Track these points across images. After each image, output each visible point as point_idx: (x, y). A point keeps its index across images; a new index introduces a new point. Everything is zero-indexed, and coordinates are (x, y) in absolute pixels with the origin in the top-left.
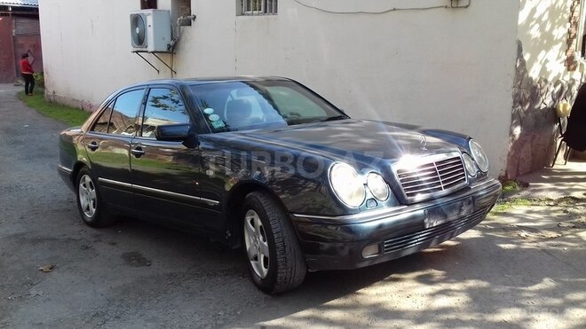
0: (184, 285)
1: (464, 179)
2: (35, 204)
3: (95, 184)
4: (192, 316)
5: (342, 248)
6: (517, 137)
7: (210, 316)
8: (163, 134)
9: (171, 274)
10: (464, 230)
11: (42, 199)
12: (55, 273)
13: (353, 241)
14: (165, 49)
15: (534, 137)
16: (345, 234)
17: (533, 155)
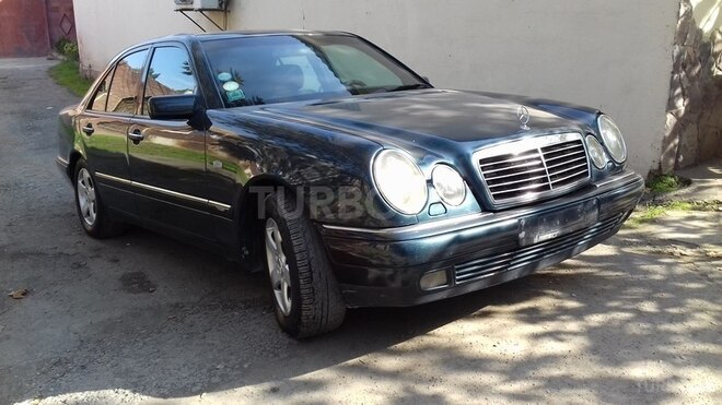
0: (188, 321)
1: (586, 174)
2: (33, 207)
3: (94, 181)
4: (179, 370)
5: (392, 278)
6: (683, 112)
7: (205, 370)
8: (158, 110)
9: (177, 305)
10: (591, 244)
11: (43, 200)
12: (27, 301)
13: (406, 267)
14: (216, 6)
15: (701, 116)
16: (394, 255)
17: (699, 141)
